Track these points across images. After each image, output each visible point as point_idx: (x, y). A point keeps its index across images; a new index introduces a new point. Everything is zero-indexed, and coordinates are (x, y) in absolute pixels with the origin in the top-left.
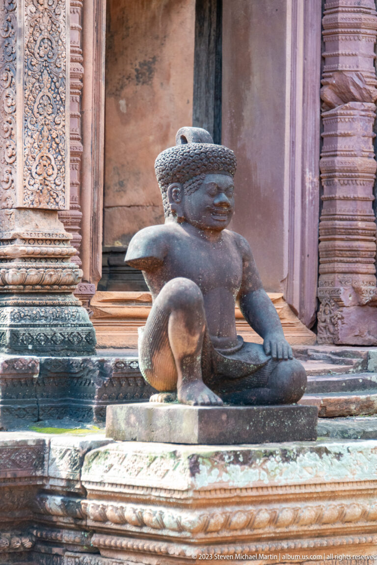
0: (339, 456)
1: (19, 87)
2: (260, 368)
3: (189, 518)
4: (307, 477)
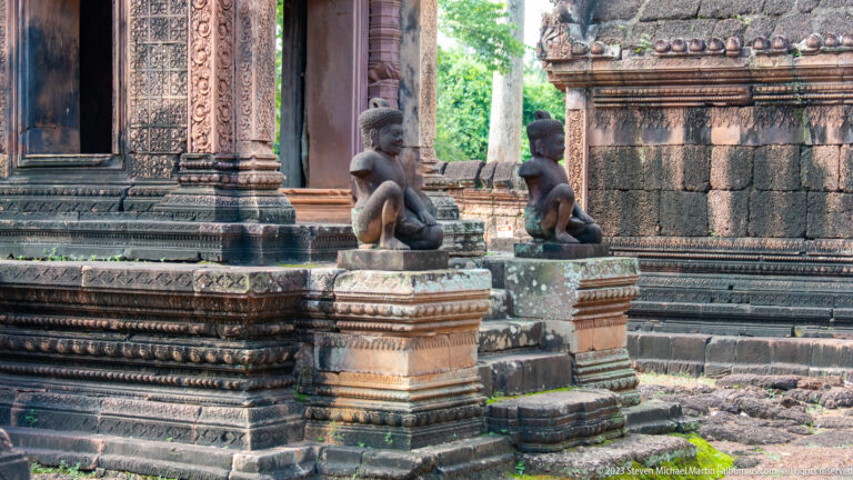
0: (468, 276)
1: (254, 71)
2: (421, 230)
3: (409, 309)
4: (456, 288)
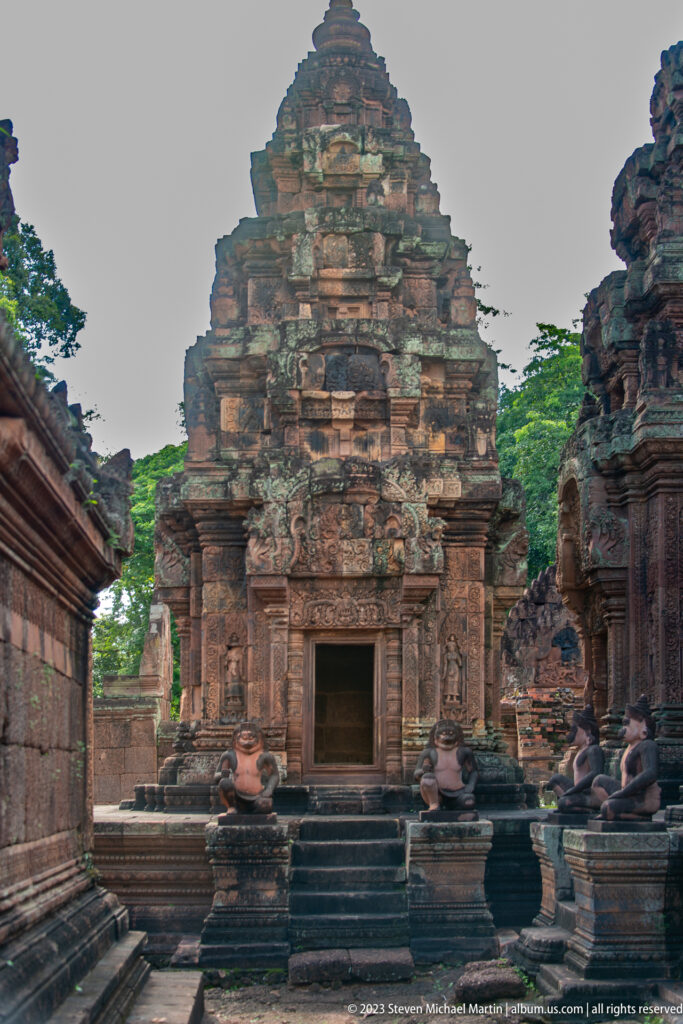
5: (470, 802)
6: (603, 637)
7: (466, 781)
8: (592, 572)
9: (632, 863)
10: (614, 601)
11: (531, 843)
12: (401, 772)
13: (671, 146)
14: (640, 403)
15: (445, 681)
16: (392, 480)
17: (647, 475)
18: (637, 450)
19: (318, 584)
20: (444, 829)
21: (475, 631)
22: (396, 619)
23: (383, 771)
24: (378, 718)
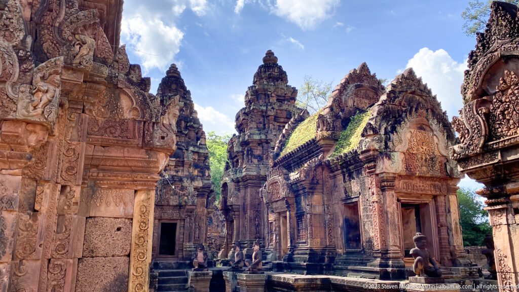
1: (390, 227)
2: (434, 271)
5: (206, 266)
6: (232, 221)
7: (205, 260)
8: (231, 206)
9: (257, 282)
10: (236, 213)
11: (223, 276)
12: (183, 257)
13: (251, 108)
14: (244, 166)
15: (195, 233)
16: (185, 181)
17: (245, 183)
18: (244, 177)
19: (164, 207)
20: (200, 273)
21: (203, 220)
22: (183, 217)
23: (178, 257)
24: (177, 243)
